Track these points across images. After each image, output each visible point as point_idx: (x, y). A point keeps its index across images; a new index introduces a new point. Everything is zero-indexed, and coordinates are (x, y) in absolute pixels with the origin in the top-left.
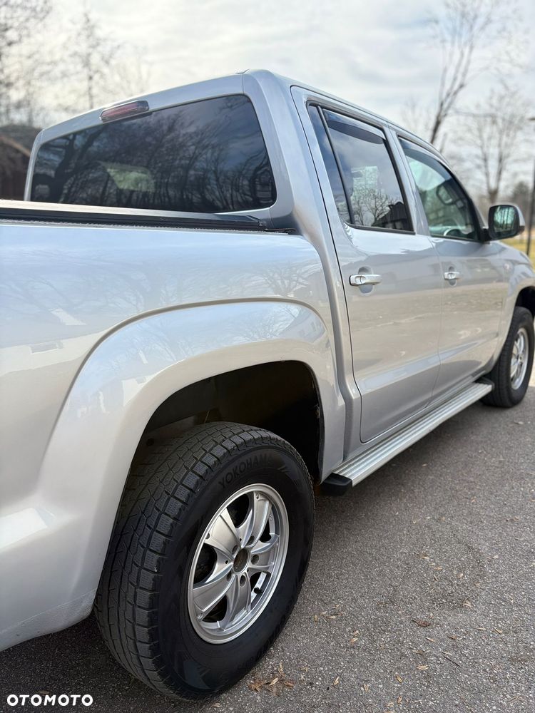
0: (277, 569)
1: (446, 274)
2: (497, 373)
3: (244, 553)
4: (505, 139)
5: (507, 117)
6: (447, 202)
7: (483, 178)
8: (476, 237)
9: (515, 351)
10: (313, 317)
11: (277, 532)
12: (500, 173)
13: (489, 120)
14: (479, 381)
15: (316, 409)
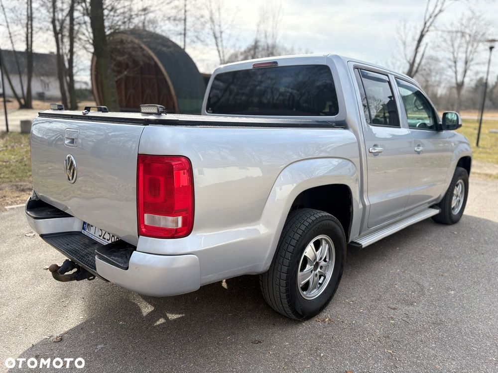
0: (329, 276)
1: (416, 148)
2: (444, 204)
3: (317, 264)
4: (470, 48)
5: (472, 34)
6: (420, 108)
7: (453, 74)
8: (435, 128)
9: (455, 192)
10: (351, 164)
11: (330, 259)
12: (465, 72)
13: (459, 35)
14: (432, 207)
15: (350, 208)
